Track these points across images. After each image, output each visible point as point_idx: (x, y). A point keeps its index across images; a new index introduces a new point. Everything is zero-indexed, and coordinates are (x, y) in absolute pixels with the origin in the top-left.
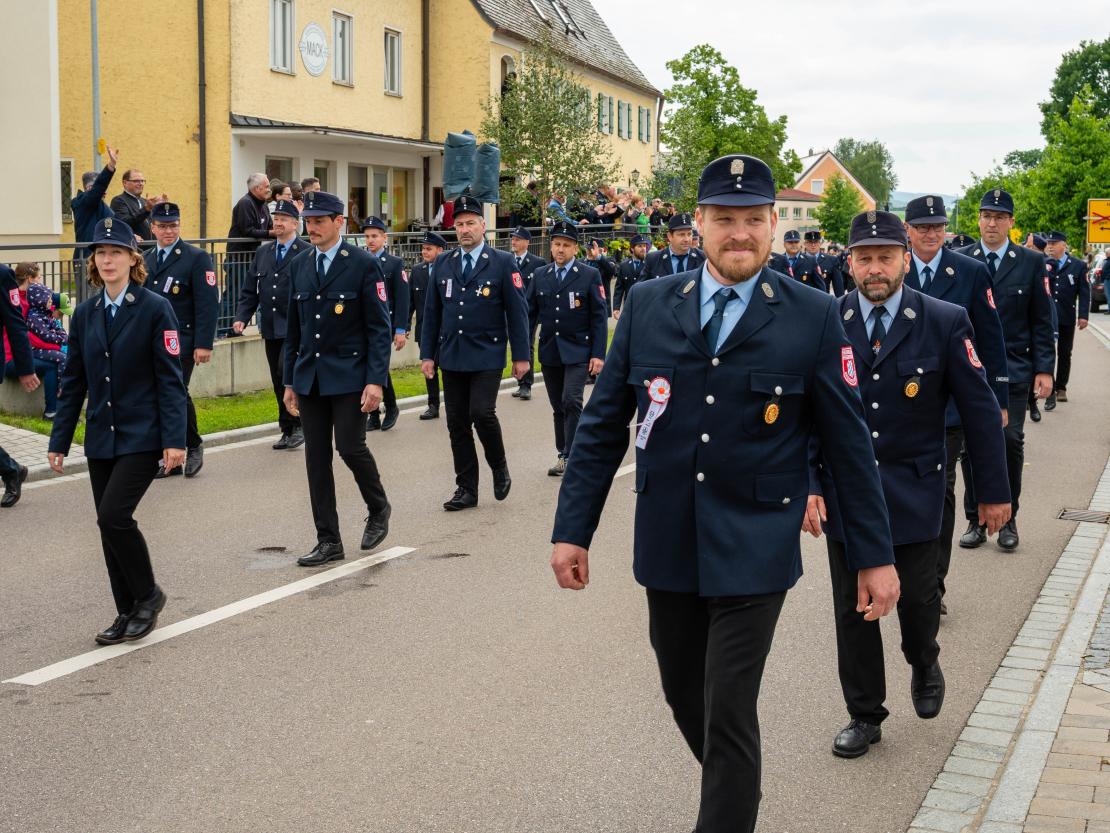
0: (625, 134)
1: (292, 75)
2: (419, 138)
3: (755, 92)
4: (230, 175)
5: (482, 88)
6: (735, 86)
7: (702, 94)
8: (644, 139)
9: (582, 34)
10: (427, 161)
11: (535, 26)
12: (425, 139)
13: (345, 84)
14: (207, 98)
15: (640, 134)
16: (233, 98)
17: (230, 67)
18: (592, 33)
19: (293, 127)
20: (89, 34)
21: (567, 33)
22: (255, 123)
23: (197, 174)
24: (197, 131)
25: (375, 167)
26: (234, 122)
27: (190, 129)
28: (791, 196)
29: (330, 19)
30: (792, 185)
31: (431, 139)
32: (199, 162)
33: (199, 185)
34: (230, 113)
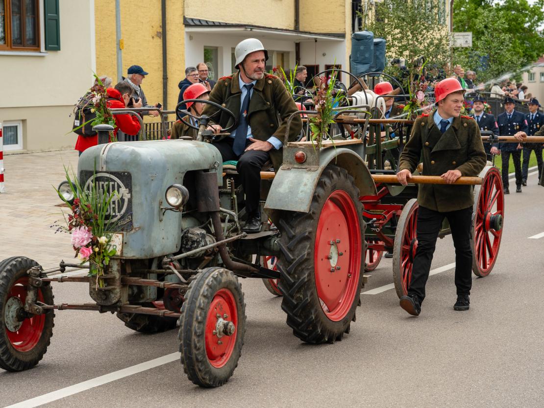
2: (293, 29)
8: (441, 22)
10: (298, 45)
12: (296, 29)
14: (167, 7)
16: (185, 6)
19: (220, 25)
22: (198, 23)
23: (161, 61)
24: (161, 30)
26: (187, 23)
27: (155, 29)
31: (301, 30)
32: (161, 52)
33: (162, 69)
34: (184, 16)
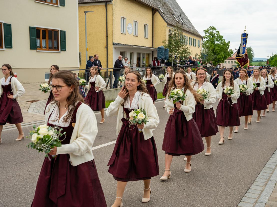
0: (195, 46)
1: (125, 34)
3: (223, 36)
4: (113, 55)
5: (164, 36)
6: (219, 35)
7: (211, 37)
8: (199, 47)
9: (186, 24)
10: (153, 52)
11: (176, 23)
12: (152, 47)
13: (136, 36)
14: (108, 39)
15: (198, 46)
16: (113, 39)
17: (113, 33)
18: (188, 24)
19: (126, 45)
20: (84, 26)
21: (183, 24)
22: (118, 44)
23: (106, 55)
24: (106, 46)
25: (142, 53)
26: (114, 44)
27: (104, 46)
28: (231, 59)
29: (133, 22)
30: (231, 56)
31: (154, 47)
32: (106, 52)
33: (106, 57)
34: (113, 42)
